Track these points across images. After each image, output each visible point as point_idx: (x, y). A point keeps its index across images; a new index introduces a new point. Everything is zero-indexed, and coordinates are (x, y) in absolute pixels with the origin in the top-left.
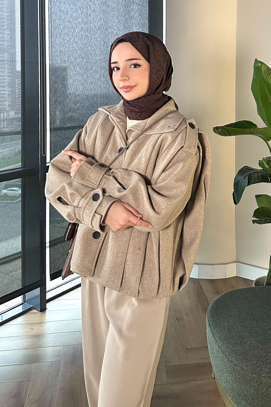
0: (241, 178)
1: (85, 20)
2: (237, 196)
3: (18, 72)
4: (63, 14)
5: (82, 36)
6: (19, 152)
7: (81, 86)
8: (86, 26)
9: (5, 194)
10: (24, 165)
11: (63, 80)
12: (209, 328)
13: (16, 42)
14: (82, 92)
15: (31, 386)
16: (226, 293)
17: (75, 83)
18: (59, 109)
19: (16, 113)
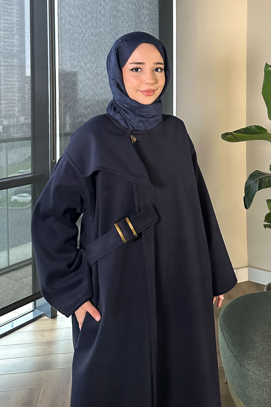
0: (252, 182)
1: (95, 24)
2: (248, 201)
3: (28, 77)
4: (73, 19)
5: (92, 41)
6: (28, 157)
7: (91, 91)
8: (96, 31)
9: (15, 200)
10: (34, 171)
11: (73, 85)
12: (221, 333)
13: (26, 47)
14: (92, 97)
15: (42, 394)
16: (238, 298)
17: (85, 88)
18: (69, 114)
19: (26, 119)
